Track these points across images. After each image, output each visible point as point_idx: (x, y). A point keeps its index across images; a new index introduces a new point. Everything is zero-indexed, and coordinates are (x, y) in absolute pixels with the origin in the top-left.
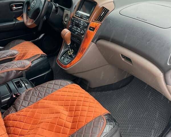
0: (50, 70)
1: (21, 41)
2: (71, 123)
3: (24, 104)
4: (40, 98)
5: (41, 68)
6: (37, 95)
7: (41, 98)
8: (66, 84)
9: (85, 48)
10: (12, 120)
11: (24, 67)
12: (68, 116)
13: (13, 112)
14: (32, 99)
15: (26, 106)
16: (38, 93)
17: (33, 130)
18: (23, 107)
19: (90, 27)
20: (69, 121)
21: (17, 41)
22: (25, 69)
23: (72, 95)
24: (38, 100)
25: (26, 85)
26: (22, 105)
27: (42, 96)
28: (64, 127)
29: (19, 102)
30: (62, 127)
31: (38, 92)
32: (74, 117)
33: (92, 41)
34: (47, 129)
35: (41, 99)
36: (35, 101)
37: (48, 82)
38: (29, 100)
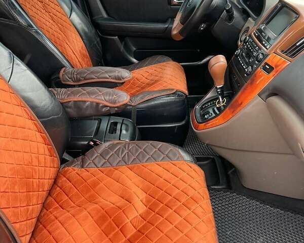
0: (183, 123)
1: (166, 58)
2: (135, 231)
3: (96, 161)
4: (124, 161)
5: (165, 114)
6: (123, 156)
7: (126, 163)
8: (178, 158)
9: (241, 103)
10: (67, 177)
11: (115, 103)
12: (140, 215)
13: (77, 166)
14: (112, 158)
15: (99, 166)
16: (125, 154)
17: (79, 208)
18: (94, 166)
19: (266, 64)
20: (134, 224)
21: (159, 57)
22: (115, 106)
23: (173, 182)
24: (120, 164)
25: (124, 132)
26: (94, 161)
27: (128, 160)
28: (120, 232)
29: (92, 155)
30: (117, 229)
31: (126, 151)
32: (148, 222)
33: (259, 95)
34: (95, 218)
35: (124, 164)
36: (115, 164)
37: (151, 142)
38: (107, 158)
